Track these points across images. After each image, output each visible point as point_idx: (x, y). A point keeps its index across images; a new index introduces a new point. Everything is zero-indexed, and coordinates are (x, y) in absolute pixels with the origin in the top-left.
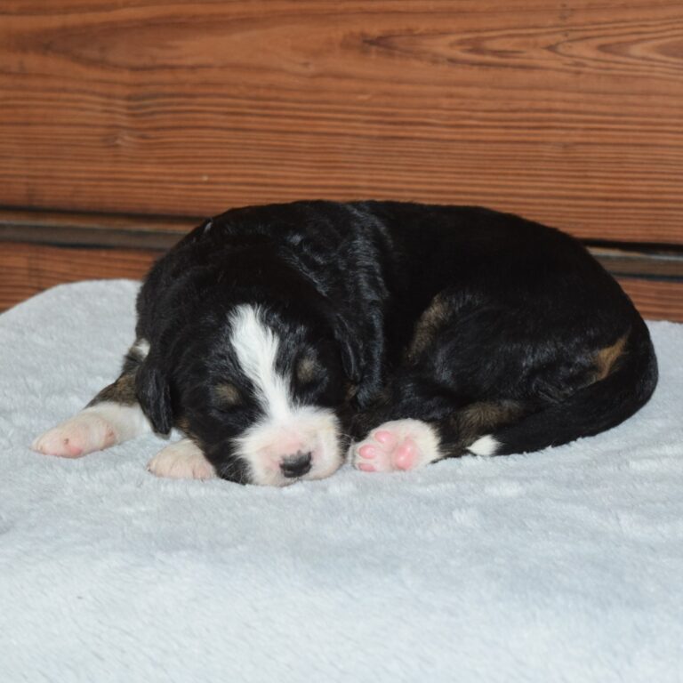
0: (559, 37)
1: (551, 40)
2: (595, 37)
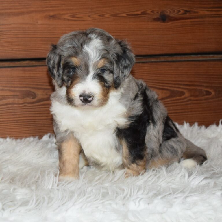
0: (91, 14)
1: (89, 14)
2: (98, 13)
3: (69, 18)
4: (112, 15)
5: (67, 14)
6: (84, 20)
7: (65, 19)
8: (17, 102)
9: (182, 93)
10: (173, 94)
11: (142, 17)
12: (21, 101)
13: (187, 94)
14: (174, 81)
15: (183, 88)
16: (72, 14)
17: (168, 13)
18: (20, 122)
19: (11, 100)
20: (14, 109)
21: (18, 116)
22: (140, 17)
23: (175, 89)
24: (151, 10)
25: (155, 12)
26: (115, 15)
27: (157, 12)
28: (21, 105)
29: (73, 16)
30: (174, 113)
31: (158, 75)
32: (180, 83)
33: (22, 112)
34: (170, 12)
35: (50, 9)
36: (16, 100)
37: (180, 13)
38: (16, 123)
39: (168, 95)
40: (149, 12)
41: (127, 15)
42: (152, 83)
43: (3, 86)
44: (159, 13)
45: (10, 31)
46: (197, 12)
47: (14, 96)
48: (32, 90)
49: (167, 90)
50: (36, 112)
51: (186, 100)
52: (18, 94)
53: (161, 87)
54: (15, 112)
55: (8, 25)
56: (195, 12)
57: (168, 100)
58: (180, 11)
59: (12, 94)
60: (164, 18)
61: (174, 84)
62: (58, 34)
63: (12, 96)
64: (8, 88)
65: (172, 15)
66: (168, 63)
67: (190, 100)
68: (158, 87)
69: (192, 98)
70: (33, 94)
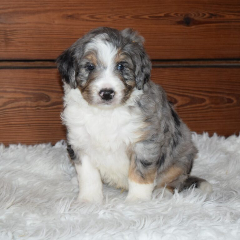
2: (118, 15)
3: (88, 18)
4: (133, 17)
5: (86, 14)
6: (103, 21)
7: (83, 20)
8: (29, 105)
9: (203, 100)
10: (193, 101)
11: (165, 19)
12: (35, 104)
13: (208, 102)
14: (195, 87)
15: (204, 95)
16: (91, 15)
17: (193, 17)
18: (33, 126)
19: (23, 103)
20: (26, 112)
21: (30, 119)
22: (163, 19)
23: (196, 96)
24: (175, 13)
25: (179, 15)
26: (136, 17)
27: (181, 15)
28: (34, 109)
29: (92, 17)
30: (193, 120)
31: (179, 81)
32: (201, 89)
33: (35, 115)
34: (195, 15)
35: (68, 8)
36: (29, 102)
37: (205, 17)
38: (29, 127)
39: (188, 102)
40: (172, 14)
41: (149, 17)
42: (171, 89)
43: (16, 88)
44: (184, 15)
45: (25, 30)
46: (223, 16)
47: (27, 99)
48: (46, 93)
49: (187, 96)
50: (50, 116)
51: (206, 107)
52: (31, 96)
53: (181, 93)
54: (27, 116)
55: (22, 23)
56: (220, 16)
57: (188, 106)
58: (205, 15)
59: (25, 96)
60: (187, 21)
61: (195, 91)
62: (75, 35)
63: (25, 99)
64: (21, 90)
65: (196, 18)
66: (189, 69)
67: (211, 107)
68: (178, 93)
69: (213, 106)
70: (47, 97)
